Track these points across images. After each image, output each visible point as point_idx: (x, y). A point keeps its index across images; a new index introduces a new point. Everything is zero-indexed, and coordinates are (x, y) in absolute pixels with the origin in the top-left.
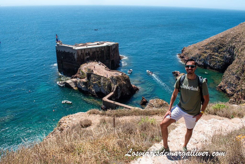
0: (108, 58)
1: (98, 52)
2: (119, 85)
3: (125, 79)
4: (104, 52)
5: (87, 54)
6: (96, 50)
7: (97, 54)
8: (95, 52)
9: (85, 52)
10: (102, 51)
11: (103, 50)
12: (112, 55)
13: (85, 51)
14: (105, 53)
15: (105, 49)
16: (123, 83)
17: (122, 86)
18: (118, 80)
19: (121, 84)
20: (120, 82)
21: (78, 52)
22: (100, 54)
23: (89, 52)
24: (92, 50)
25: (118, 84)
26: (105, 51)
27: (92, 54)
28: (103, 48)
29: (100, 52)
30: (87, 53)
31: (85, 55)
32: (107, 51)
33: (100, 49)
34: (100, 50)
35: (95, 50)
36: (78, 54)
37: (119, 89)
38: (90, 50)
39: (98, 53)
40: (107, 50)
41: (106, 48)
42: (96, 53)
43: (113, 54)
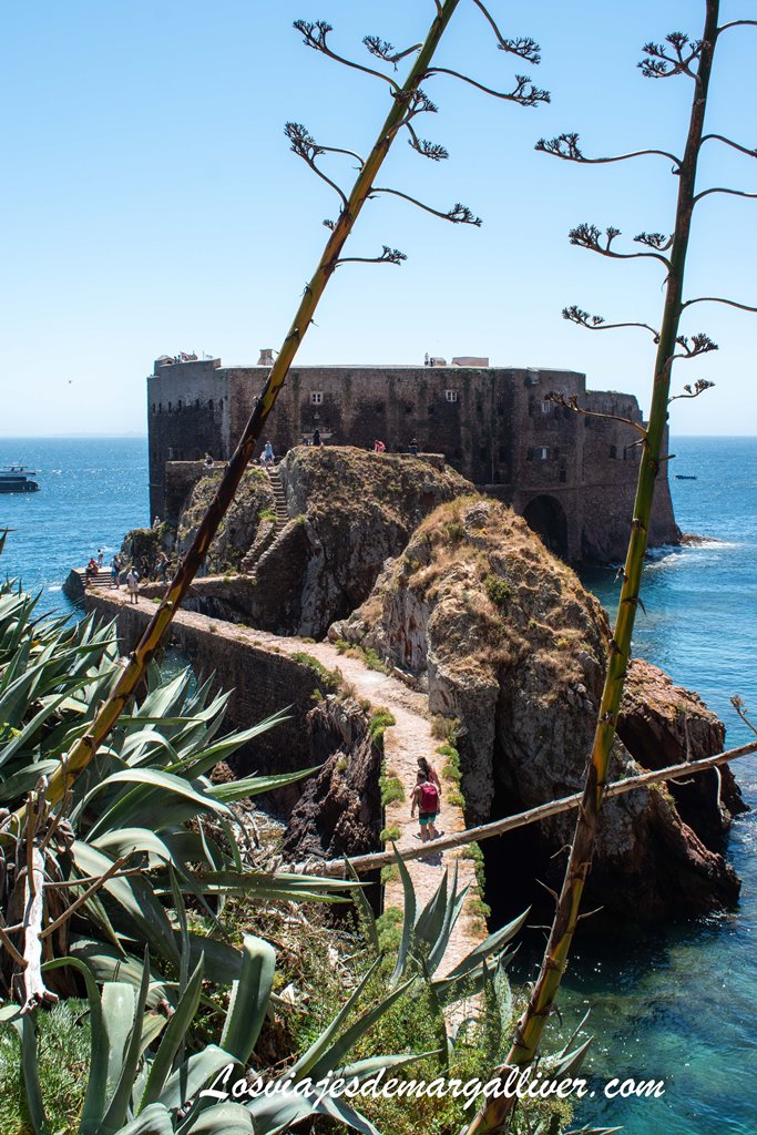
0: (497, 473)
1: (409, 410)
2: (326, 520)
3: (411, 493)
4: (457, 417)
5: (317, 417)
6: (391, 390)
7: (402, 422)
8: (380, 407)
9: (302, 396)
10: (443, 403)
11: (450, 395)
12: (532, 454)
13: (296, 387)
14: (467, 424)
15: (467, 390)
16: (373, 509)
17: (355, 538)
18: (322, 479)
19: (345, 518)
20: (346, 495)
21: (241, 392)
22: (421, 424)
23: (328, 398)
24: (354, 389)
25: (312, 507)
26: (473, 411)
27: (357, 422)
28: (451, 383)
29: (427, 416)
30: (314, 409)
31: (294, 416)
32: (488, 416)
33: (424, 386)
34: (422, 394)
35: (378, 390)
36: (239, 401)
37: (315, 559)
38: (337, 387)
39: (409, 418)
40: (487, 406)
41: (474, 384)
42: (389, 415)
43: (554, 453)
